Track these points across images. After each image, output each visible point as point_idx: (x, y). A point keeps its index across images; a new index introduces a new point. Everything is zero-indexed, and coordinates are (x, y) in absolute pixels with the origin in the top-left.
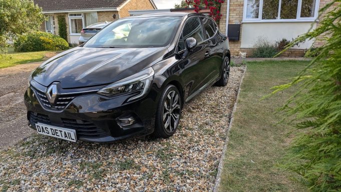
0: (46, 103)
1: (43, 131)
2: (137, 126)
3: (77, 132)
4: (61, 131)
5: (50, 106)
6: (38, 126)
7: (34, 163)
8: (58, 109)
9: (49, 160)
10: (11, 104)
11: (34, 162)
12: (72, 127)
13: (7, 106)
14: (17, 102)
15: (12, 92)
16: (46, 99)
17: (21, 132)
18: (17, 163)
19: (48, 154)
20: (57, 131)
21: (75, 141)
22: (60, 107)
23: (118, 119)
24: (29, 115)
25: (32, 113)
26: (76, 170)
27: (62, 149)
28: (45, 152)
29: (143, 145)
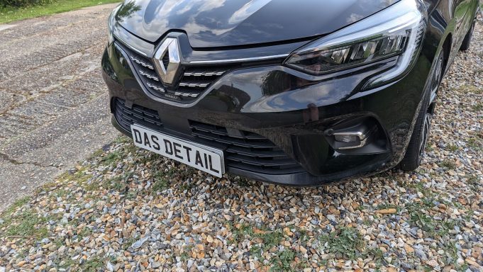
0: (152, 81)
1: (147, 143)
2: (373, 150)
3: (226, 154)
4: (188, 149)
5: (162, 90)
6: (135, 130)
7: (130, 211)
8: (181, 99)
9: (160, 206)
10: (77, 73)
11: (129, 207)
12: (214, 141)
13: (71, 77)
14: (87, 70)
15: (78, 52)
16: (154, 72)
17: (97, 130)
18: (95, 207)
19: (155, 189)
20: (177, 148)
21: (220, 175)
22: (186, 95)
23: (330, 132)
24: (114, 104)
25: (122, 102)
26: (225, 242)
27: (184, 180)
28: (149, 183)
29: (362, 186)
